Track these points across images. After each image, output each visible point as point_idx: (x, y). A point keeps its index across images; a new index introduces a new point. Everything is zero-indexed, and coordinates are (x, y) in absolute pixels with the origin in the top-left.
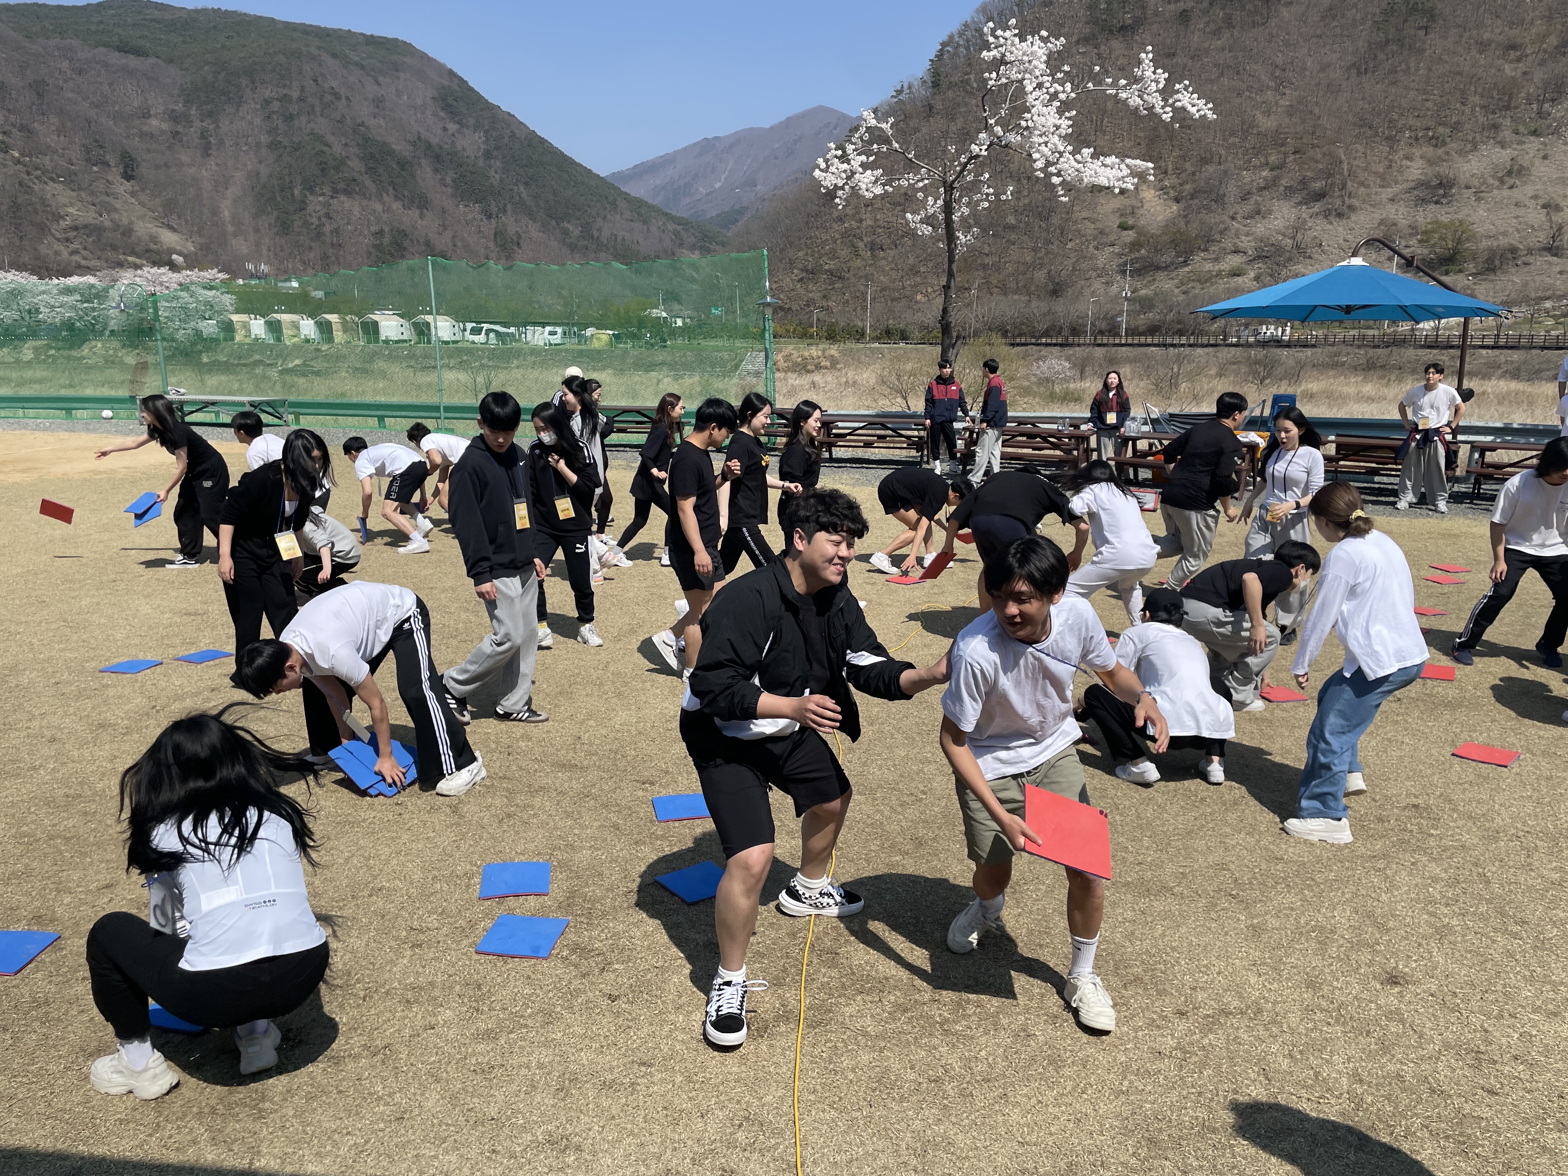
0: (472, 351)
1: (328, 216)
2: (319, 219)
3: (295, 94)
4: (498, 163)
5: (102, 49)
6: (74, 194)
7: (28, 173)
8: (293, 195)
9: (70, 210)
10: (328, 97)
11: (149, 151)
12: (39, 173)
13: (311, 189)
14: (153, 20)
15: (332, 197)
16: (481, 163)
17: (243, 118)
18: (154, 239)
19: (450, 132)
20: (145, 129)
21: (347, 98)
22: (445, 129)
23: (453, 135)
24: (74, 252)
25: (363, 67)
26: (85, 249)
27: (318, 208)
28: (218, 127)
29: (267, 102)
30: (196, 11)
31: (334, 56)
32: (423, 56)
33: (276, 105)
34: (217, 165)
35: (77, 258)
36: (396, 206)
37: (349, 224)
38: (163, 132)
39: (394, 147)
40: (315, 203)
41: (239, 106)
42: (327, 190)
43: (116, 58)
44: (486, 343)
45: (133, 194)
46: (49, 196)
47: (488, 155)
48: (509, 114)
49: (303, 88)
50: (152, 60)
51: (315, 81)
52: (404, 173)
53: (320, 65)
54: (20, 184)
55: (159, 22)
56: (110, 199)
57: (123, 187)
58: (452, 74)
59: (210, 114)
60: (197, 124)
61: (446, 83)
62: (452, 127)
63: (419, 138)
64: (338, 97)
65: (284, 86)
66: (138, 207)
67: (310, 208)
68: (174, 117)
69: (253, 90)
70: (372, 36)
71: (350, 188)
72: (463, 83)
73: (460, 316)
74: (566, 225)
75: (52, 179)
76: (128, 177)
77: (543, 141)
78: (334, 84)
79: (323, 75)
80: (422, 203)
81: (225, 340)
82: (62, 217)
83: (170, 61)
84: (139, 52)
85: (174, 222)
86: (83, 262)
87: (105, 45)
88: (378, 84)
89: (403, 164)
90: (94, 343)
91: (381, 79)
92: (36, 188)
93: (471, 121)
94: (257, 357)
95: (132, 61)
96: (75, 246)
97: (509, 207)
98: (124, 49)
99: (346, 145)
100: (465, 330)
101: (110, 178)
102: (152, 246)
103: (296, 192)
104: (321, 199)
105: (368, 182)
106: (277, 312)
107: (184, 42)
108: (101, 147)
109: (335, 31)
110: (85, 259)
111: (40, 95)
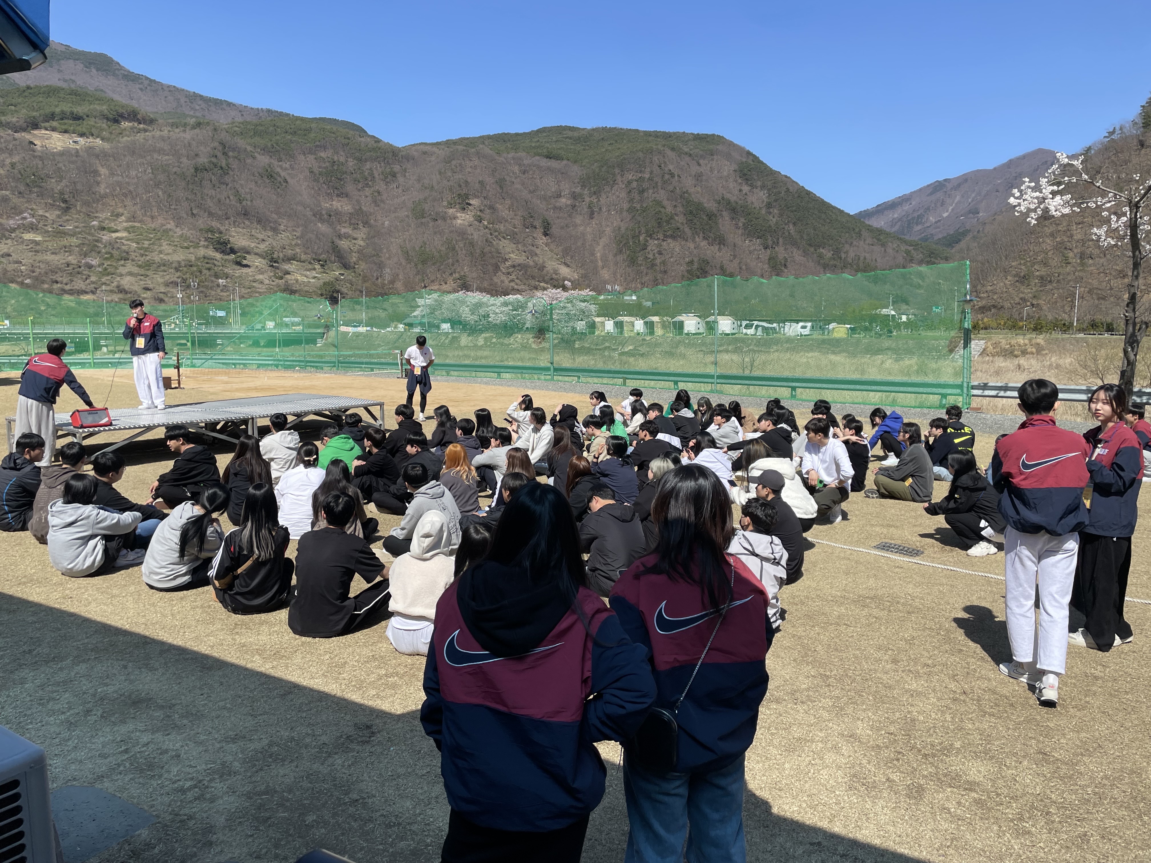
0: (745, 340)
1: (660, 253)
2: (654, 255)
3: (647, 176)
4: (775, 211)
5: (537, 158)
6: (514, 246)
7: (491, 234)
8: (639, 241)
9: (512, 255)
10: (667, 177)
11: (558, 217)
12: (497, 233)
13: (651, 236)
14: (567, 138)
15: (663, 240)
16: (763, 211)
17: (614, 194)
18: (556, 272)
19: (744, 192)
20: (558, 204)
21: (679, 176)
22: (740, 190)
23: (746, 194)
24: (512, 281)
25: (690, 155)
26: (517, 278)
27: (653, 248)
28: (599, 200)
29: (629, 182)
30: (593, 130)
31: (673, 149)
32: (731, 144)
33: (634, 184)
34: (596, 224)
35: (512, 284)
36: (704, 243)
37: (672, 257)
38: (567, 206)
39: (706, 205)
40: (653, 244)
41: (612, 187)
42: (661, 236)
43: (544, 163)
44: (755, 334)
45: (547, 245)
46: (501, 247)
47: (769, 206)
48: (786, 176)
49: (651, 173)
50: (565, 162)
51: (660, 166)
52: (710, 222)
53: (664, 156)
54: (486, 241)
55: (570, 138)
56: (534, 249)
57: (542, 240)
58: (749, 153)
59: (595, 193)
60: (587, 199)
61: (744, 160)
62: (746, 188)
63: (723, 198)
64: (672, 175)
65: (641, 172)
66: (549, 252)
67: (649, 248)
68: (574, 196)
69: (622, 176)
70: (698, 134)
71: (676, 235)
72: (756, 158)
73: (738, 316)
74: (822, 250)
75: (504, 237)
76: (546, 234)
77: (809, 193)
78: (671, 167)
79: (665, 162)
80: (721, 241)
81: (590, 333)
82: (506, 260)
83: (575, 162)
84: (558, 158)
85: (568, 260)
86: (516, 287)
87: (539, 155)
88: (699, 165)
89: (711, 216)
90: (516, 335)
91: (701, 162)
92: (494, 243)
93: (759, 183)
94: (607, 344)
95: (554, 164)
96: (513, 277)
97: (781, 240)
98: (549, 157)
99: (675, 206)
100: (741, 325)
101: (535, 235)
102: (554, 276)
103: (641, 238)
104: (656, 242)
105: (687, 230)
106: (621, 316)
107: (584, 150)
108: (532, 217)
109: (675, 133)
110: (517, 284)
111: (501, 187)
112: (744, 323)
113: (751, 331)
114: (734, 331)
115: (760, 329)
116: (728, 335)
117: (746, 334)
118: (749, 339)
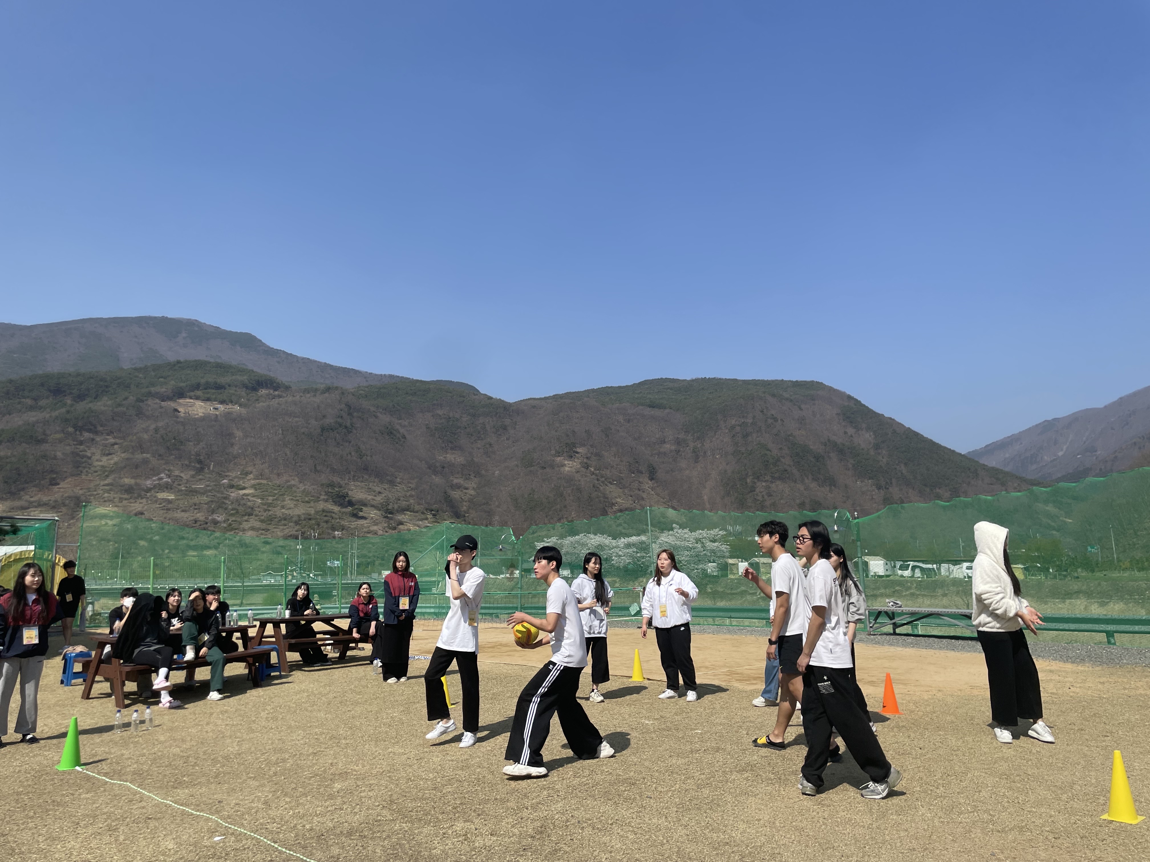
0: (902, 583)
1: (770, 495)
2: (763, 496)
3: (750, 421)
4: (884, 452)
5: (641, 407)
6: (621, 490)
7: (598, 480)
8: (746, 483)
9: (618, 500)
10: (770, 421)
11: (663, 463)
12: (603, 479)
13: (758, 478)
14: (668, 388)
15: (772, 482)
16: (872, 452)
17: (717, 439)
18: (664, 515)
19: (849, 434)
20: (662, 450)
21: (782, 420)
22: (845, 433)
23: (852, 436)
24: (620, 525)
25: (791, 401)
26: (625, 523)
27: (762, 490)
28: (703, 445)
29: (733, 427)
30: (693, 381)
31: (774, 395)
32: (831, 389)
33: (738, 429)
34: (701, 468)
35: (620, 528)
36: (813, 485)
37: (781, 499)
38: (671, 451)
39: (811, 447)
40: (761, 486)
41: (715, 432)
42: (768, 478)
43: (648, 411)
44: (913, 576)
45: (653, 489)
46: (607, 492)
47: (877, 447)
48: (890, 418)
49: (754, 417)
50: (667, 411)
51: (762, 412)
52: (818, 464)
53: (765, 402)
54: (594, 486)
55: (671, 389)
56: (640, 493)
57: (647, 484)
58: (850, 398)
59: (698, 438)
60: (692, 445)
61: (846, 404)
62: (851, 431)
63: (829, 440)
64: (776, 420)
65: (743, 417)
66: (655, 496)
67: (757, 490)
68: (678, 442)
69: (725, 421)
70: (797, 381)
71: (784, 476)
72: (857, 402)
74: (938, 490)
75: (610, 483)
76: (652, 479)
77: (916, 434)
78: (773, 412)
79: (767, 408)
80: (831, 482)
81: (722, 576)
82: (613, 504)
83: (678, 410)
84: (660, 407)
85: (675, 503)
86: (623, 531)
87: (642, 405)
88: (801, 409)
89: (818, 458)
91: (803, 406)
92: (601, 488)
93: (864, 426)
94: (743, 588)
95: (657, 412)
96: (620, 521)
97: (894, 481)
98: (652, 406)
99: (781, 449)
100: (895, 567)
101: (641, 480)
102: (662, 519)
103: (748, 480)
104: (764, 484)
105: (795, 471)
107: (685, 399)
108: (637, 462)
109: (773, 381)
110: (624, 529)
111: (607, 436)
112: (898, 564)
113: (907, 573)
114: (888, 573)
115: (917, 571)
116: (881, 577)
117: (902, 576)
118: (907, 581)
